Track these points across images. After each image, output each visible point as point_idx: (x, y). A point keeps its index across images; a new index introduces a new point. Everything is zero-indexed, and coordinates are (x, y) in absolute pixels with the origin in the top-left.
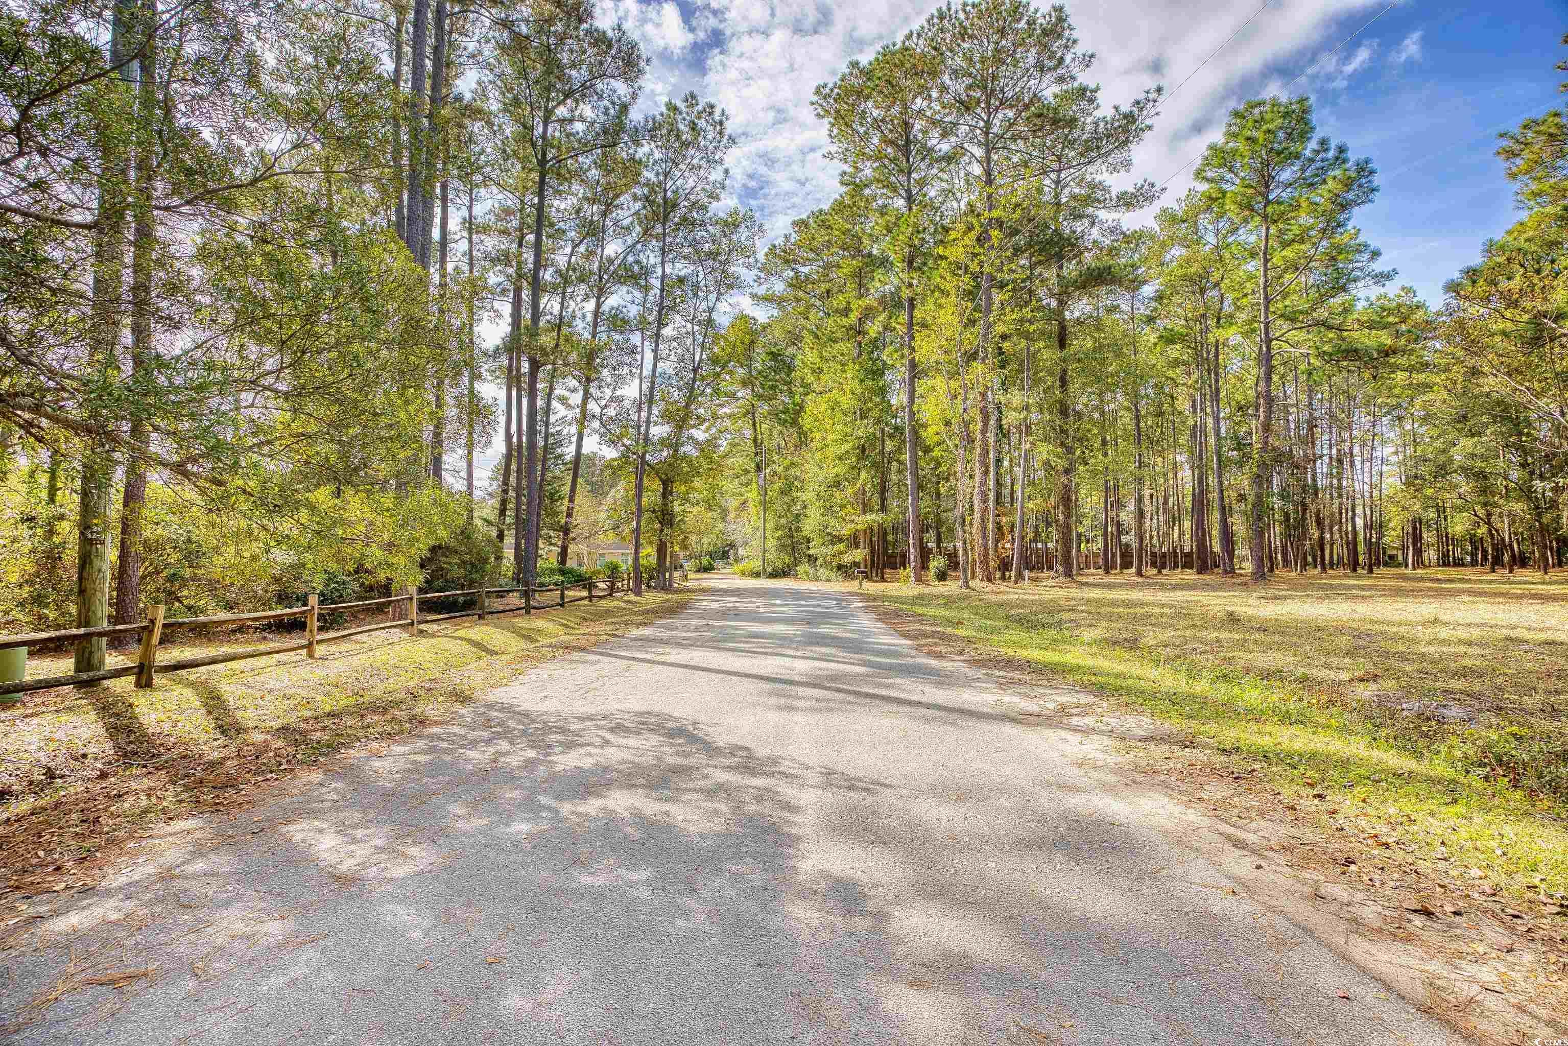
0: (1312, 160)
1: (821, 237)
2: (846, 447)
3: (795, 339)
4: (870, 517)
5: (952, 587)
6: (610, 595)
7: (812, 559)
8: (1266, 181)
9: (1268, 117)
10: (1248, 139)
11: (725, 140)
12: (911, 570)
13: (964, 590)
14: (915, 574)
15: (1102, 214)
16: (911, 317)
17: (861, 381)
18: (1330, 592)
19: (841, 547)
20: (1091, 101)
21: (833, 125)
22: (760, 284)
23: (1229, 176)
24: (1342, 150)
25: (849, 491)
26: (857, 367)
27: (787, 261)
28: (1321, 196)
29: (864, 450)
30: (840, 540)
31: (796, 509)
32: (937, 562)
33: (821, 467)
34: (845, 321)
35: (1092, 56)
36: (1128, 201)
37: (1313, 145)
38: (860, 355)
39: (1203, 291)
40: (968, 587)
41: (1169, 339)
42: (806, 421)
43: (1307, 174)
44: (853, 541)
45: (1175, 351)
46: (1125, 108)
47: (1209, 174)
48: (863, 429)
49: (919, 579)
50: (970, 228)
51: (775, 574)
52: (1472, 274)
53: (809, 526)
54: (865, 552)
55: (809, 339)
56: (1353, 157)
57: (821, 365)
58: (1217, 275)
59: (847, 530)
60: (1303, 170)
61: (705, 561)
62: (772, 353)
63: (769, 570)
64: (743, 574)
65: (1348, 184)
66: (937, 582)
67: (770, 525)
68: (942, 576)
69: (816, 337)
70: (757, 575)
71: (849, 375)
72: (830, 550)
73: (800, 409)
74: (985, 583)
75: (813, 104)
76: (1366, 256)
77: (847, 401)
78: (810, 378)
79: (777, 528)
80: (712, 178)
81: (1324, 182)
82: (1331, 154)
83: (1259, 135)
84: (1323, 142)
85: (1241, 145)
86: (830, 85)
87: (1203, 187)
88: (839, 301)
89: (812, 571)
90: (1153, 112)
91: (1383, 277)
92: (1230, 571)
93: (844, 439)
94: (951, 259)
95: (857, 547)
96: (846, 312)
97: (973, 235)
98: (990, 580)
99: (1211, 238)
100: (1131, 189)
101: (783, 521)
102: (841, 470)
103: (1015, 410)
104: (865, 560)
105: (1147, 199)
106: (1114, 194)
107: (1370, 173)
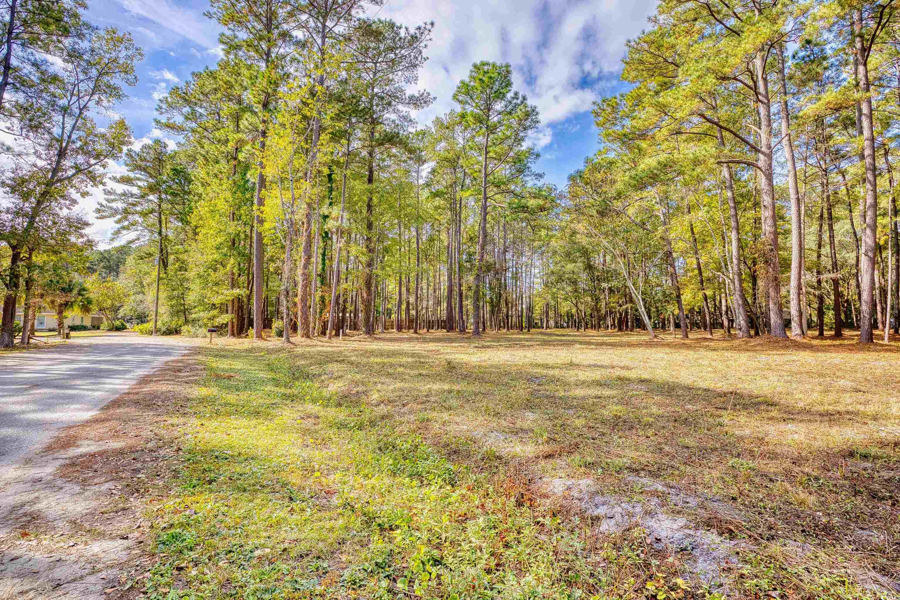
0: (511, 103)
1: (210, 85)
2: (219, 240)
4: (237, 291)
5: (280, 342)
8: (488, 108)
9: (491, 71)
10: (480, 80)
12: (255, 329)
13: (286, 344)
14: (257, 332)
15: (400, 107)
17: (233, 193)
18: (512, 343)
19: (215, 312)
20: (397, 34)
22: (162, 113)
23: (470, 101)
24: (524, 98)
25: (222, 272)
26: (230, 182)
28: (514, 118)
30: (214, 308)
32: (277, 325)
33: (202, 254)
34: (223, 149)
36: (415, 102)
37: (511, 94)
38: (234, 174)
39: (454, 169)
40: (289, 341)
43: (508, 110)
44: (223, 308)
45: (438, 201)
46: (412, 31)
47: (460, 98)
48: (232, 228)
49: (259, 336)
51: (168, 333)
54: (233, 316)
55: (201, 160)
58: (462, 162)
59: (217, 300)
60: (506, 106)
61: (118, 323)
64: (141, 332)
66: (275, 338)
68: (278, 334)
70: (151, 333)
71: (224, 187)
72: (207, 315)
74: (304, 339)
77: (222, 206)
81: (516, 113)
82: (519, 100)
83: (486, 79)
84: (516, 94)
85: (477, 84)
87: (456, 105)
89: (193, 330)
90: (428, 37)
91: (540, 176)
92: (463, 330)
93: (219, 234)
95: (227, 313)
96: (225, 142)
98: (308, 337)
99: (461, 141)
100: (417, 95)
102: (216, 256)
103: (335, 220)
104: (232, 323)
105: (425, 102)
106: (407, 96)
107: (537, 113)
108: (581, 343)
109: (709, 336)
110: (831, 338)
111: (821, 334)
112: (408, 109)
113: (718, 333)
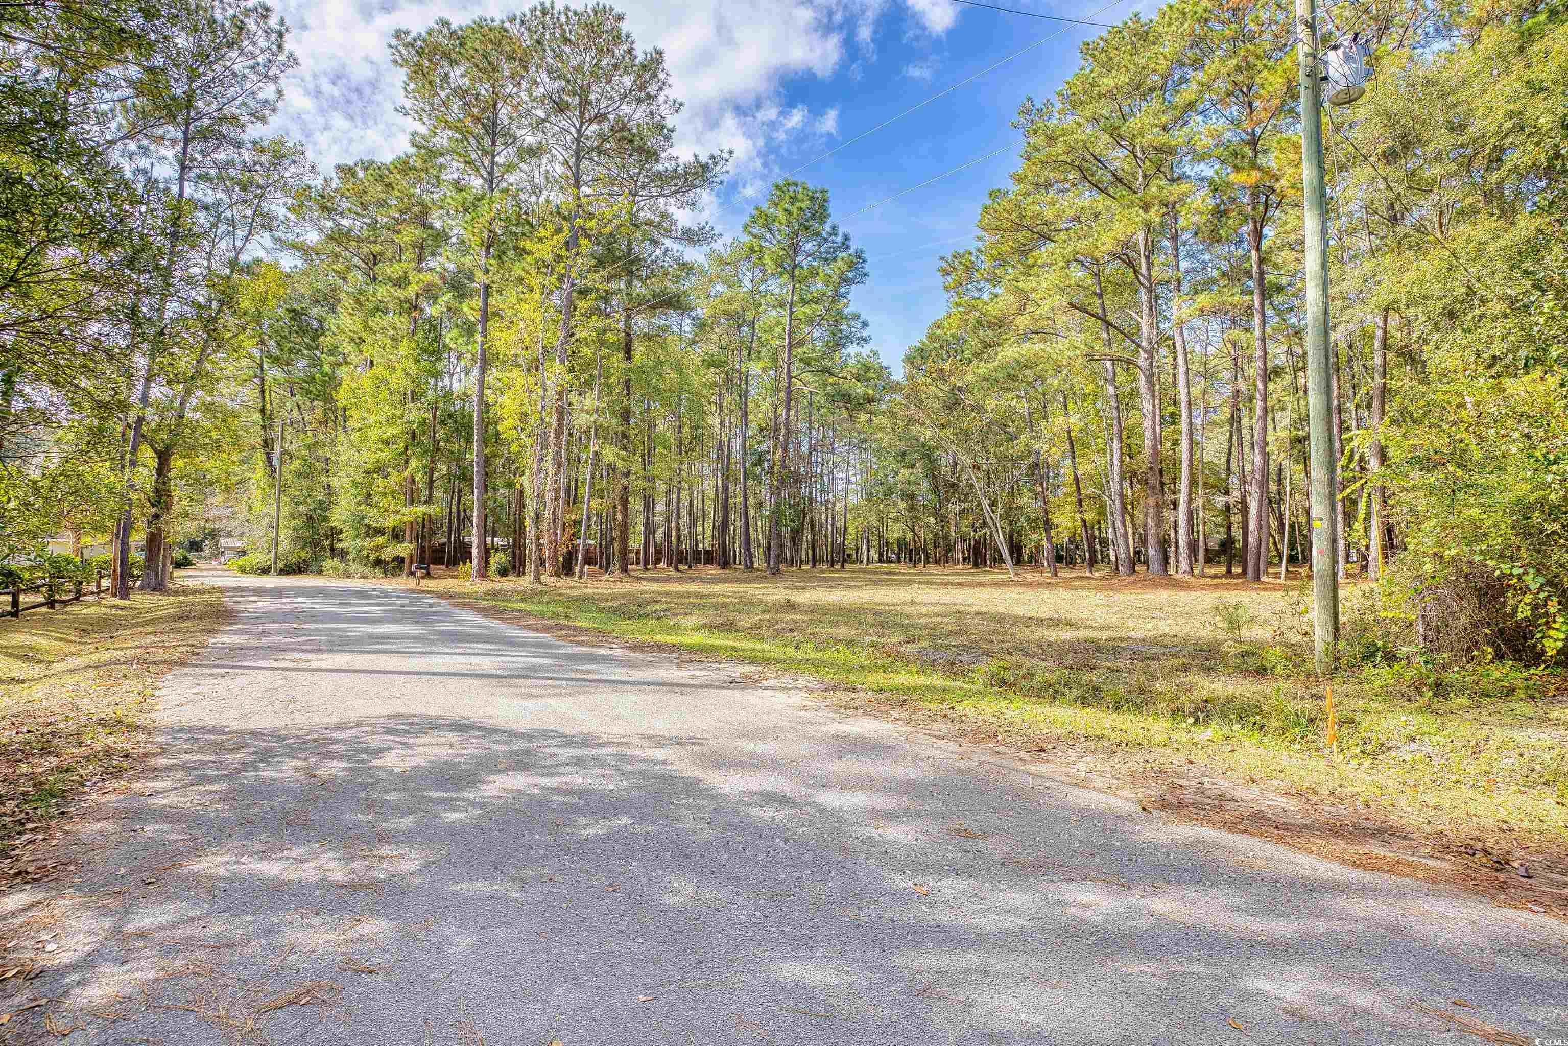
0: (826, 240)
2: (391, 431)
3: (330, 300)
4: (421, 509)
5: (525, 582)
6: (77, 599)
7: (343, 554)
8: (795, 249)
9: (800, 196)
10: (786, 210)
11: (282, 58)
12: (474, 566)
13: (536, 586)
14: (479, 570)
15: (668, 242)
16: (486, 304)
17: (417, 361)
18: (832, 585)
19: (381, 540)
20: (667, 138)
21: (411, 78)
23: (768, 236)
24: (846, 238)
25: (394, 478)
26: (413, 345)
27: (324, 208)
28: (833, 269)
29: (414, 436)
30: (380, 532)
31: (320, 495)
32: (498, 559)
33: (358, 450)
34: (399, 293)
35: (681, 105)
36: (690, 237)
37: (828, 228)
38: (414, 333)
39: (739, 327)
40: (540, 582)
41: (712, 363)
42: (342, 396)
43: (822, 250)
44: (397, 534)
45: (714, 375)
46: (703, 159)
47: (754, 230)
49: (483, 575)
50: (558, 231)
51: (289, 570)
52: (922, 352)
53: (339, 517)
54: (412, 546)
56: (854, 245)
57: (364, 335)
58: (750, 316)
59: (390, 522)
60: (820, 246)
62: (294, 311)
63: (281, 565)
64: (243, 570)
65: (851, 265)
66: (498, 578)
67: (285, 511)
68: (503, 572)
69: (358, 301)
70: (265, 571)
71: (403, 351)
72: (369, 543)
73: (332, 382)
74: (553, 579)
75: (390, 46)
76: (860, 325)
78: (347, 348)
79: (292, 516)
80: (261, 96)
81: (835, 259)
82: (839, 239)
83: (794, 210)
84: (834, 228)
85: (782, 216)
86: (414, 34)
87: (746, 238)
88: (394, 270)
89: (342, 566)
90: (724, 169)
92: (749, 567)
93: (391, 421)
94: (537, 255)
95: (402, 540)
96: (402, 282)
97: (562, 237)
98: (558, 576)
99: (747, 282)
100: (695, 228)
101: (301, 508)
102: (386, 455)
103: (587, 412)
104: (411, 556)
105: (706, 239)
106: (680, 228)
107: (864, 261)
108: (920, 583)
109: (1088, 574)
110: (1238, 576)
111: (1229, 571)
112: (681, 248)
113: (1102, 571)
